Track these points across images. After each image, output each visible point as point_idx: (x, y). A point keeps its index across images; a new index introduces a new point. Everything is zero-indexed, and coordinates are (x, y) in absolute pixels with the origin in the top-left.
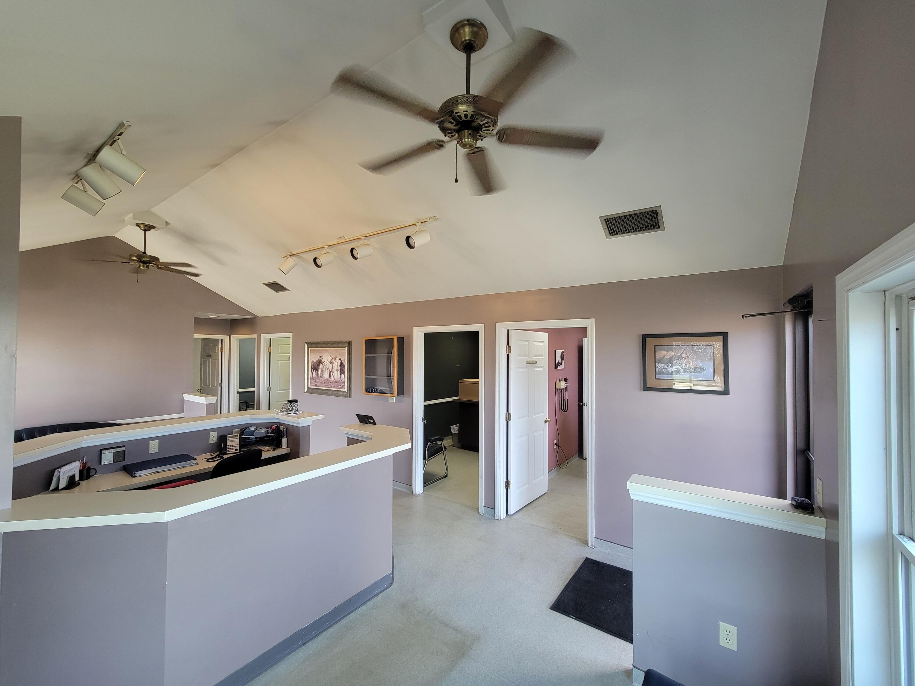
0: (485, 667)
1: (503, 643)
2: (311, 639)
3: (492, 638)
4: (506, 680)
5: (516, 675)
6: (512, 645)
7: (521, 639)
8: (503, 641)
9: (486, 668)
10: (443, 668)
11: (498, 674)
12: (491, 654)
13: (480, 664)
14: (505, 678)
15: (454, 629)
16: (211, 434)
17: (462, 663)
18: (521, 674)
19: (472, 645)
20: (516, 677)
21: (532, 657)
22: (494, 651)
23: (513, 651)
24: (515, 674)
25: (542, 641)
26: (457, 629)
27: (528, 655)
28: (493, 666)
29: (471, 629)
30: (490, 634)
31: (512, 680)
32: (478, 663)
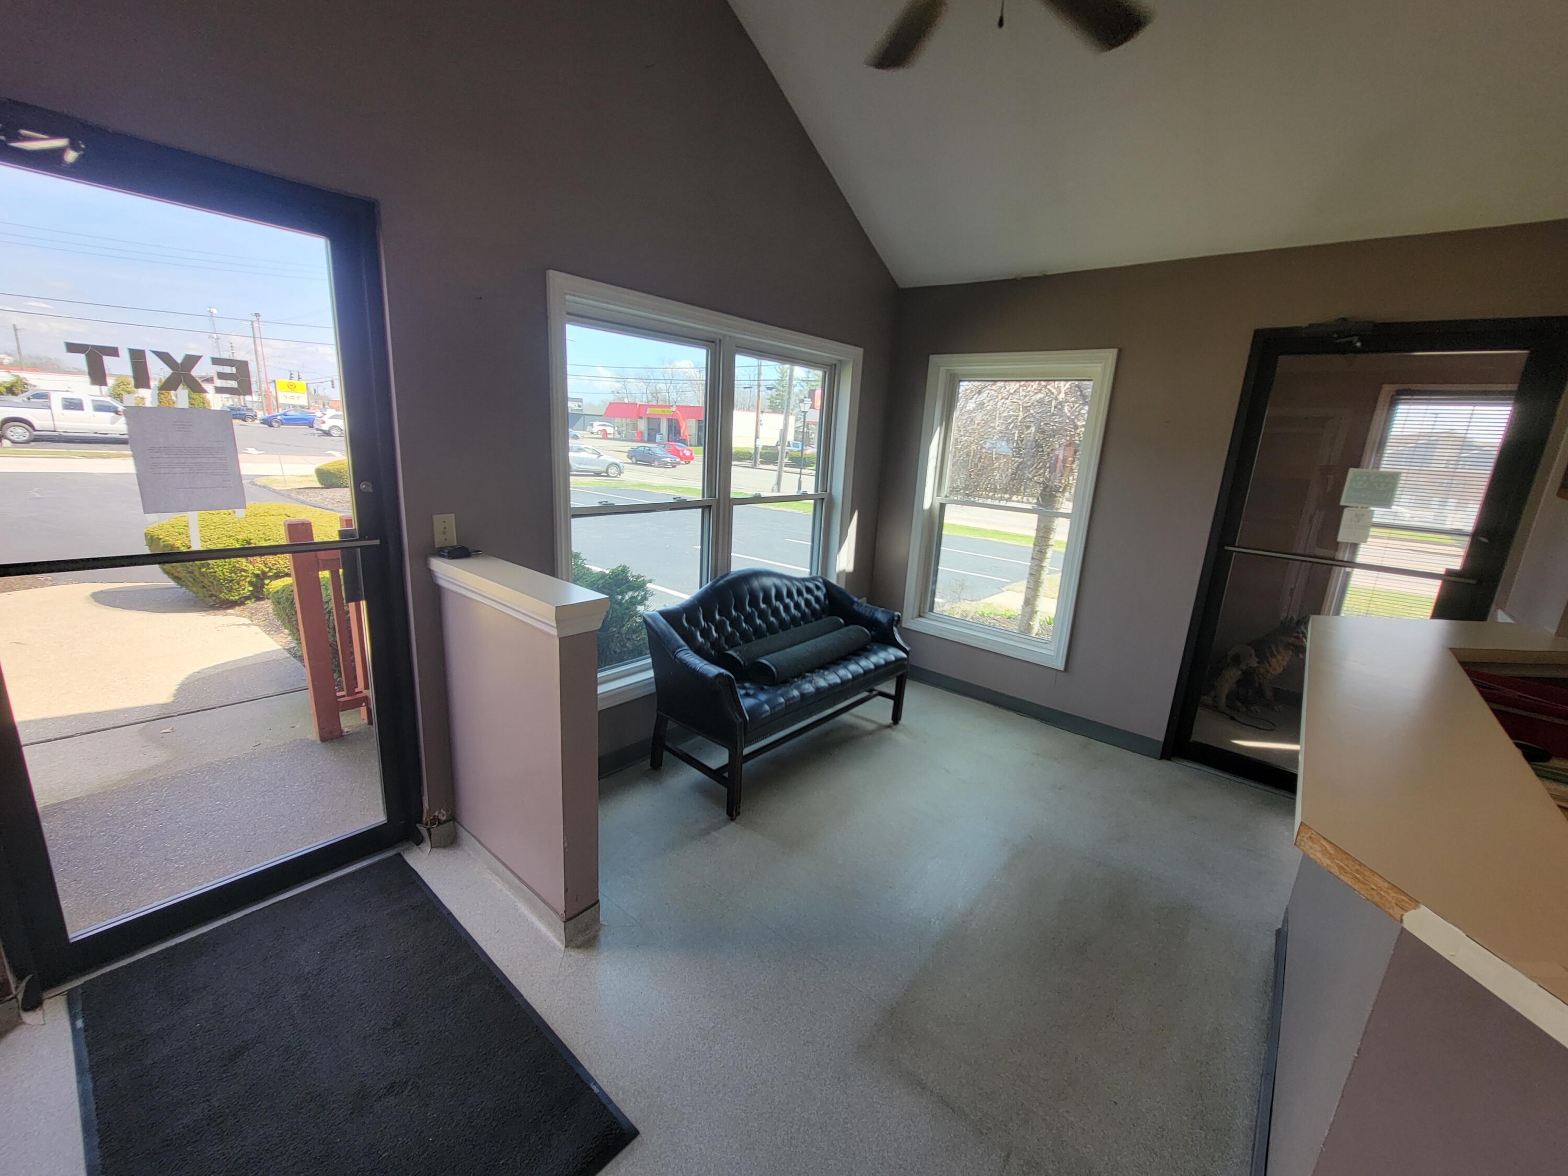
0: (851, 984)
1: (803, 1032)
3: (828, 1046)
4: (813, 956)
5: (792, 960)
6: (785, 1024)
7: (760, 1037)
8: (804, 1035)
9: (849, 981)
11: (828, 968)
12: (834, 1008)
13: (859, 991)
14: (814, 959)
15: (922, 1085)
17: (893, 994)
18: (781, 959)
19: (876, 1033)
20: (792, 956)
21: (751, 991)
22: (827, 1013)
23: (788, 1008)
24: (794, 963)
25: (713, 1027)
27: (758, 994)
29: (878, 1081)
30: (831, 1060)
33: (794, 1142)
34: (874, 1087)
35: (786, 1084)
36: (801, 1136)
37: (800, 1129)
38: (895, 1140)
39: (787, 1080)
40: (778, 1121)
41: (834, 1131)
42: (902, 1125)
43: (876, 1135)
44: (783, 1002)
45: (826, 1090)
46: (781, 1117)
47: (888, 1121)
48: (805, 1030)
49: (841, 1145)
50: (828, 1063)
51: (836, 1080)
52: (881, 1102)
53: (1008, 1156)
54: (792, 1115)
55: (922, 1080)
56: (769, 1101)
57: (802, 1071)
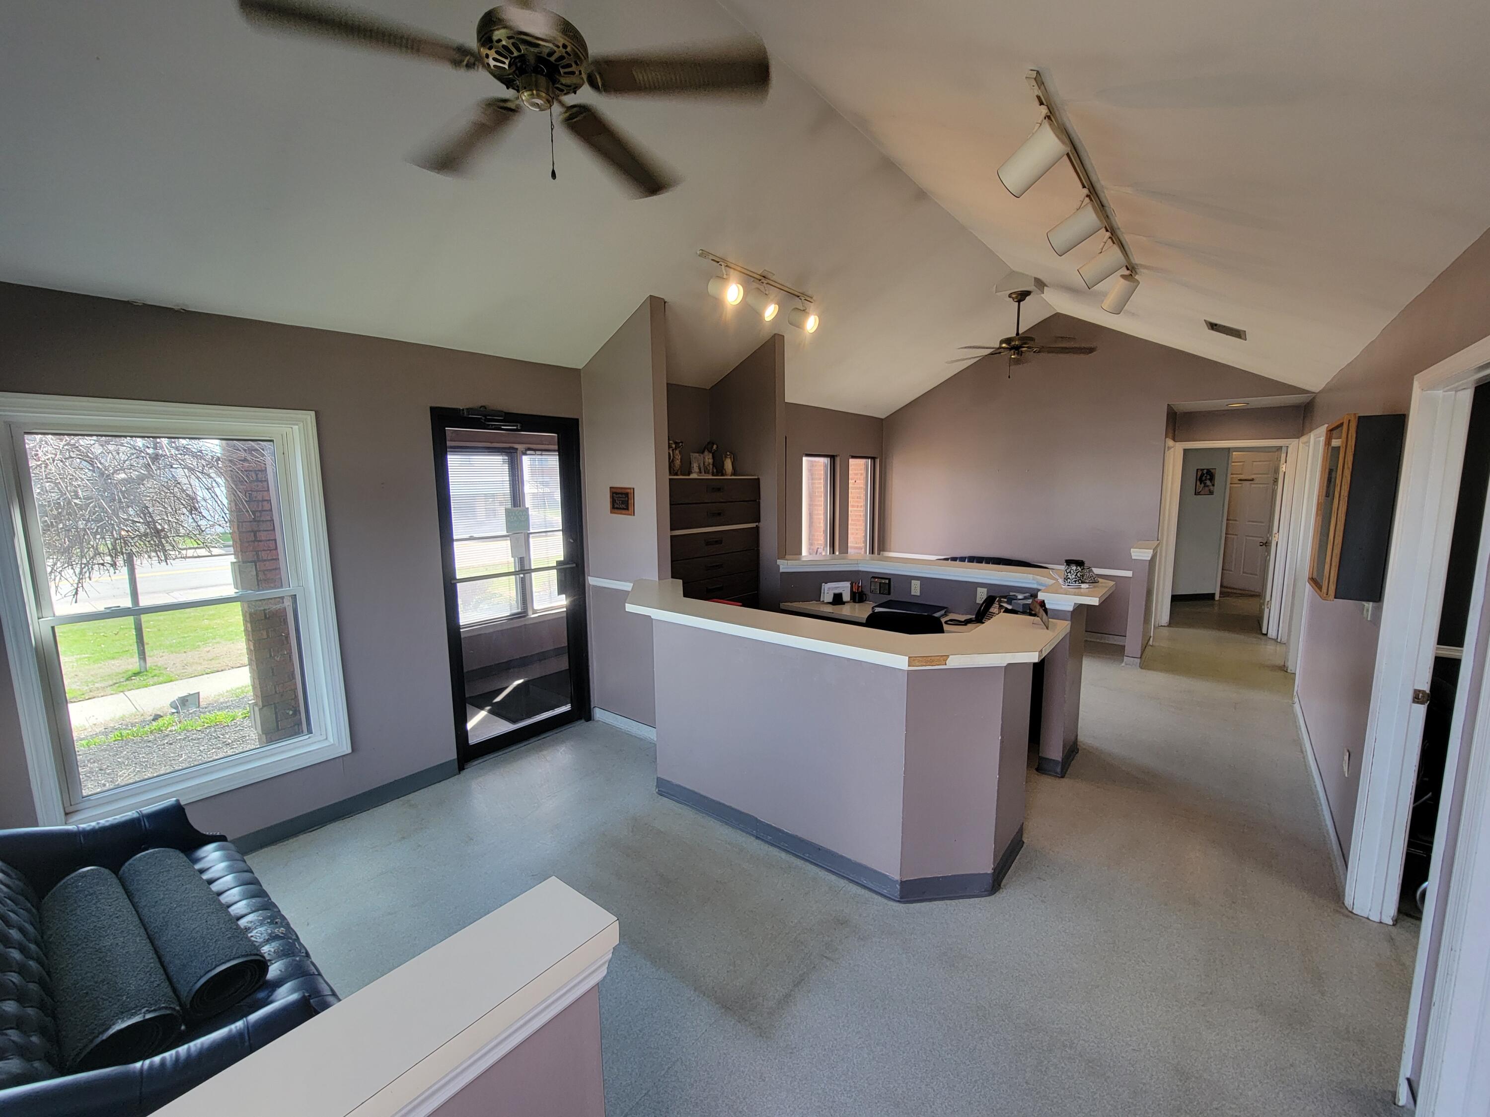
0: (696, 1040)
2: (763, 840)
3: (763, 1060)
4: (663, 1073)
5: (669, 1094)
9: (693, 1041)
10: (702, 979)
11: (678, 1060)
13: (703, 1033)
14: (667, 1071)
15: (787, 996)
16: (979, 590)
17: (708, 1006)
18: (669, 1103)
19: (747, 1023)
20: (666, 1091)
23: (727, 1097)
24: (671, 1091)
26: (789, 1001)
28: (696, 1054)
29: (789, 1024)
30: (775, 1059)
31: (661, 1083)
32: (706, 1030)
33: (848, 1089)
34: (794, 1027)
35: (803, 1096)
36: (842, 1083)
37: (837, 1085)
38: (830, 1017)
39: (799, 1095)
40: (835, 1102)
41: (833, 1058)
42: (819, 1012)
43: (830, 1030)
44: (720, 1102)
45: (802, 1063)
46: (831, 1100)
47: (818, 1021)
48: (750, 1080)
49: (841, 1054)
50: (779, 1061)
51: (793, 1055)
52: (805, 1024)
53: (826, 957)
54: (827, 1090)
55: (783, 995)
56: (820, 1110)
57: (789, 1083)
